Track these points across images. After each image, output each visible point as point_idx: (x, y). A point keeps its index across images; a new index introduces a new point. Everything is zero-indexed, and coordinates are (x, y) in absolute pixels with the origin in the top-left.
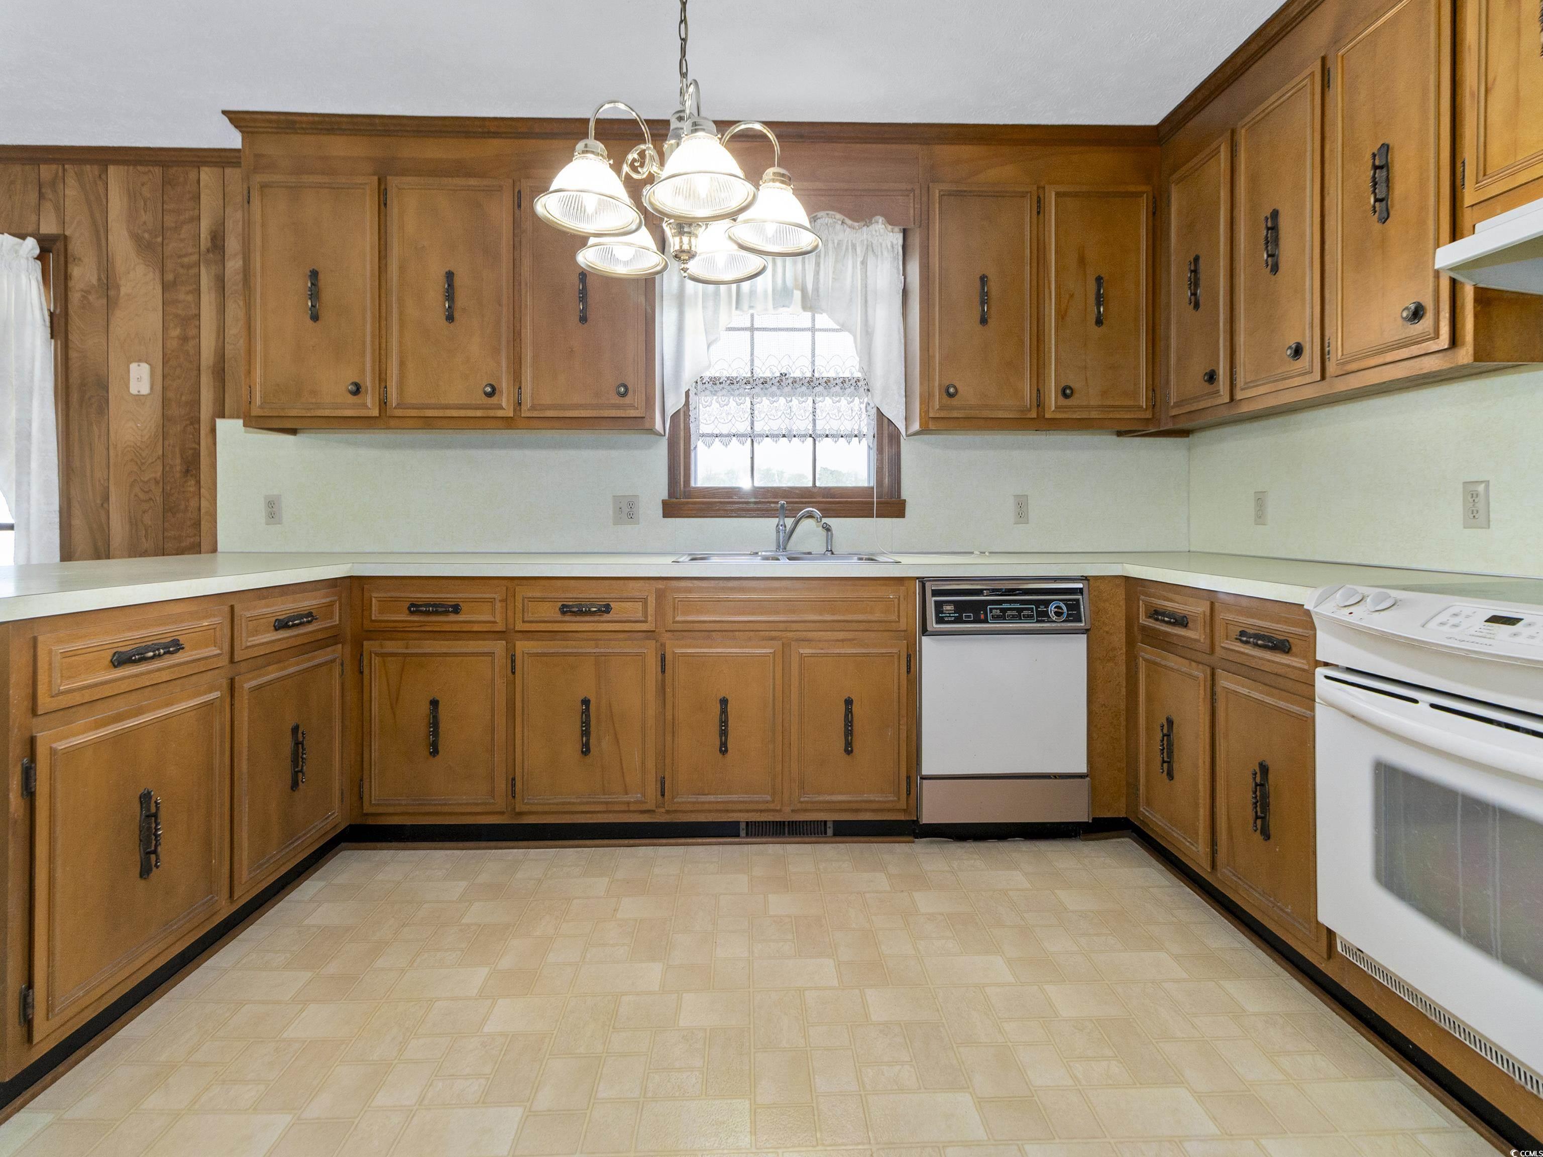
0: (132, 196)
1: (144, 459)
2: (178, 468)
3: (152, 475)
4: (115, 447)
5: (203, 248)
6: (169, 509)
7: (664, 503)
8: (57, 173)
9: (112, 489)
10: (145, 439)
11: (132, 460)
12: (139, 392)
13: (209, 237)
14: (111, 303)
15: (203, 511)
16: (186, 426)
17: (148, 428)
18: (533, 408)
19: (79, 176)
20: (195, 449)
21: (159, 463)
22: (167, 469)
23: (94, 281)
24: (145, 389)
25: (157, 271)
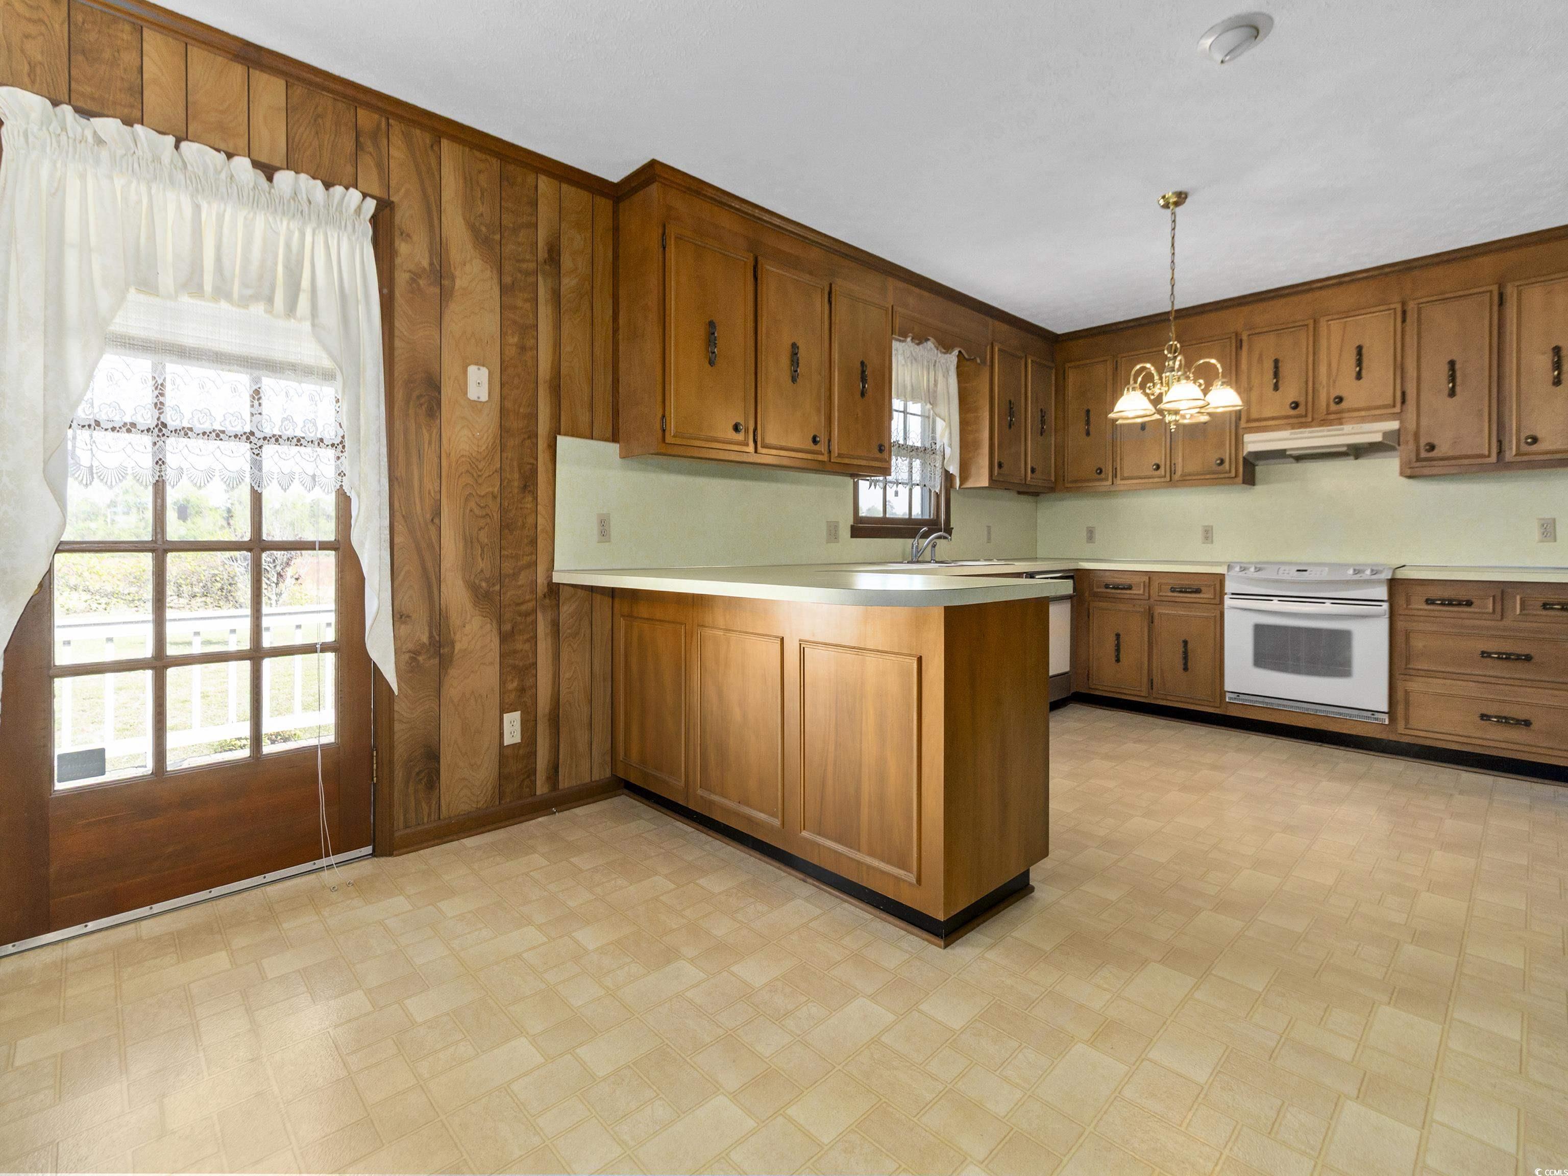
0: (469, 181)
1: (480, 471)
2: (516, 484)
3: (490, 489)
4: (449, 455)
5: (540, 259)
6: (506, 526)
7: (852, 527)
8: (379, 125)
9: (444, 501)
10: (481, 450)
11: (468, 471)
12: (479, 398)
13: (546, 248)
14: (445, 295)
15: (539, 529)
16: (524, 439)
17: (485, 438)
18: (840, 455)
19: (407, 138)
20: (533, 464)
21: (497, 476)
22: (505, 484)
23: (425, 263)
24: (484, 397)
25: (495, 272)
